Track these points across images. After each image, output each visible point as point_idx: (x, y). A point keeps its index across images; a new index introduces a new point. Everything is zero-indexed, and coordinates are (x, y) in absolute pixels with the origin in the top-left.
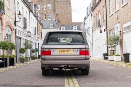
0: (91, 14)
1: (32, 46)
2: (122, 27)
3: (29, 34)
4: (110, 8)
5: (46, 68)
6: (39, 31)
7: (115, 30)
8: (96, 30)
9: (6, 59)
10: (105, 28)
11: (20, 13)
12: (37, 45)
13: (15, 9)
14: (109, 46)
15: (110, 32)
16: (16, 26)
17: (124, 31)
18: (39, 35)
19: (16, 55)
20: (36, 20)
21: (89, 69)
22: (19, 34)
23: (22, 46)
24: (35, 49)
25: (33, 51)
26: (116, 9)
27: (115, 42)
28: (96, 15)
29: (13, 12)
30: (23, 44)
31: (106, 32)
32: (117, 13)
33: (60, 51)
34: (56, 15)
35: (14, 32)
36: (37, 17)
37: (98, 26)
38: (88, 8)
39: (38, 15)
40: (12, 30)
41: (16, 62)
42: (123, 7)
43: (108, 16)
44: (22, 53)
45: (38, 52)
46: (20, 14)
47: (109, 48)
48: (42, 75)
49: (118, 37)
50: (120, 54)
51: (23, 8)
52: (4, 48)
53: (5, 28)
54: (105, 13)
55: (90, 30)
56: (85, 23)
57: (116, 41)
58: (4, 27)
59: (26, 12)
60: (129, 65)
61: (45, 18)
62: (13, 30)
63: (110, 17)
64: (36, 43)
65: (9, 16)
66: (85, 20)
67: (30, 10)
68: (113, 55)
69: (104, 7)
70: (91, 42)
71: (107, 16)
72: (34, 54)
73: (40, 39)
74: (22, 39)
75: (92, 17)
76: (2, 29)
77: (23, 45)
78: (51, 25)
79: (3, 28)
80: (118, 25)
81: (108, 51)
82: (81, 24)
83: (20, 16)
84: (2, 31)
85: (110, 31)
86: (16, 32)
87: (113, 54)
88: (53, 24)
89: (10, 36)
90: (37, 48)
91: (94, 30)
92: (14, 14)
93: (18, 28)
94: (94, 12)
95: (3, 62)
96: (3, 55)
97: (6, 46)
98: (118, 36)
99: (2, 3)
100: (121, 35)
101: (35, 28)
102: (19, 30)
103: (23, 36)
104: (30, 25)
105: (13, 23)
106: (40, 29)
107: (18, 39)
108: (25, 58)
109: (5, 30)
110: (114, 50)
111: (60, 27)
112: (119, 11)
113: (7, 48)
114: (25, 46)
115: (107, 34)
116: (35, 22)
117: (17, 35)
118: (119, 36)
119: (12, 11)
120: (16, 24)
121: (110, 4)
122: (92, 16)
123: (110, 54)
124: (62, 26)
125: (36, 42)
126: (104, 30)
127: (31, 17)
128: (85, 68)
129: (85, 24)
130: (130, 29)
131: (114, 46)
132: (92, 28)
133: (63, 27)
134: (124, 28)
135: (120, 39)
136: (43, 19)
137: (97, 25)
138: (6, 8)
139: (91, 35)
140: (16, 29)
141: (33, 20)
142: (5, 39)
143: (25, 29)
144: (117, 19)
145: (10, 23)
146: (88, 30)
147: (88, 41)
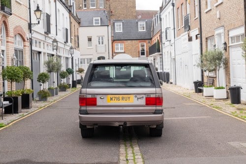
0: (171, 2)
1: (60, 66)
2: (228, 35)
3: (55, 44)
5: (88, 127)
6: (73, 34)
7: (216, 38)
8: (182, 35)
9: (16, 99)
10: (198, 33)
11: (38, 7)
12: (70, 60)
14: (205, 68)
15: (207, 42)
16: (31, 32)
17: (232, 43)
18: (73, 41)
19: (33, 89)
20: (67, 14)
21: (163, 127)
22: (36, 46)
24: (67, 70)
25: (63, 76)
28: (182, 4)
29: (27, 7)
30: (44, 64)
31: (199, 40)
32: (219, 7)
33: (111, 99)
35: (28, 44)
36: (69, 7)
37: (185, 27)
39: (72, 4)
40: (24, 40)
41: (33, 100)
43: (204, 11)
44: (43, 83)
45: (71, 75)
46: (38, 10)
47: (205, 71)
48: (81, 137)
49: (221, 54)
50: (224, 86)
52: (11, 79)
53: (12, 39)
55: (171, 33)
56: (162, 17)
57: (217, 61)
58: (11, 37)
60: (238, 112)
61: (85, 5)
62: (26, 40)
63: (206, 13)
64: (67, 58)
65: (18, 17)
66: (161, 12)
68: (211, 87)
70: (173, 55)
71: (202, 11)
72: (64, 81)
73: (75, 48)
74: (42, 54)
75: (175, 8)
76: (7, 42)
77: (45, 66)
78: (96, 20)
79: (9, 41)
80: (221, 31)
81: (202, 76)
83: (38, 14)
84: (7, 46)
85: (207, 39)
86: (31, 44)
87: (212, 84)
88: (99, 18)
89: (22, 51)
90: (70, 67)
91: (177, 33)
92: (28, 10)
93: (35, 35)
95: (11, 104)
96: (10, 90)
97: (15, 75)
98: (221, 52)
100: (225, 49)
101: (67, 30)
102: (36, 38)
103: (44, 48)
104: (56, 26)
106: (76, 29)
107: (35, 54)
109: (12, 43)
110: (215, 76)
111: (114, 24)
112: (222, 5)
113: (17, 78)
114: (49, 67)
115: (201, 44)
116: (65, 19)
117: (34, 48)
118: (223, 52)
119: (24, 6)
120: (32, 28)
122: (173, 6)
124: (118, 21)
125: (67, 56)
126: (196, 36)
127: (58, 10)
128: (155, 127)
129: (161, 20)
131: (215, 70)
132: (174, 28)
133: (119, 24)
134: (231, 38)
135: (224, 57)
136: (80, 8)
137: (183, 26)
138: (15, 2)
139: (172, 41)
140: (31, 39)
141: (61, 15)
142: (12, 60)
143: (48, 34)
144: (220, 19)
145: (21, 28)
146: (166, 31)
147: (166, 53)
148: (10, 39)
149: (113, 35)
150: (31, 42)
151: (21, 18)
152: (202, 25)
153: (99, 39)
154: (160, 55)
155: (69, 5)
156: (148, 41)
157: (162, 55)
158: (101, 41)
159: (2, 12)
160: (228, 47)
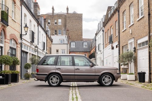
0: (102, 29)
2: (137, 43)
3: (36, 49)
4: (123, 23)
6: (48, 47)
7: (129, 46)
8: (108, 47)
9: (7, 75)
10: (118, 44)
11: (26, 25)
13: (21, 21)
14: (121, 64)
15: (123, 49)
16: (21, 39)
17: (139, 47)
18: (48, 50)
20: (45, 35)
22: (25, 48)
23: (29, 62)
26: (130, 23)
27: (129, 60)
28: (108, 30)
30: (30, 59)
31: (118, 48)
34: (67, 30)
35: (19, 46)
36: (46, 32)
37: (110, 42)
38: (100, 24)
39: (48, 30)
40: (17, 44)
41: (21, 79)
42: (138, 21)
44: (28, 69)
47: (122, 65)
50: (133, 72)
51: (30, 21)
52: (5, 63)
53: (8, 41)
54: (117, 28)
55: (101, 46)
56: (96, 39)
57: (129, 58)
58: (8, 39)
59: (34, 26)
60: (145, 86)
61: (56, 33)
62: (18, 43)
63: (123, 32)
65: (14, 29)
66: (96, 36)
67: (39, 24)
68: (125, 74)
69: (117, 22)
70: (102, 59)
71: (120, 31)
74: (29, 54)
76: (5, 42)
79: (6, 41)
80: (132, 40)
82: (92, 41)
83: (26, 29)
84: (5, 45)
85: (123, 47)
86: (21, 46)
87: (126, 72)
89: (15, 50)
91: (105, 46)
92: (21, 27)
93: (24, 42)
94: (106, 27)
95: (3, 78)
97: (8, 61)
98: (132, 53)
99: (6, 13)
101: (44, 43)
102: (25, 44)
103: (30, 51)
104: (38, 40)
105: (19, 36)
106: (50, 44)
108: (32, 74)
109: (8, 43)
110: (127, 68)
111: (71, 43)
112: (133, 25)
115: (119, 50)
116: (44, 37)
117: (23, 49)
118: (134, 53)
120: (22, 37)
121: (124, 18)
122: (103, 32)
123: (122, 72)
126: (117, 46)
130: (146, 45)
131: (127, 64)
132: (103, 44)
133: (73, 43)
134: (139, 44)
135: (134, 56)
136: (53, 35)
138: (11, 19)
139: (102, 51)
140: (21, 43)
141: (41, 34)
142: (8, 53)
143: (32, 43)
144: (131, 34)
145: (15, 35)
146: (99, 46)
147: (98, 58)
148: (7, 40)
149: (70, 49)
150: (21, 45)
151: (15, 30)
152: (120, 39)
153: (62, 51)
154: (95, 59)
155: (46, 30)
156: (88, 53)
157: (96, 59)
158: (63, 52)
159: (2, 23)
160: (136, 50)
